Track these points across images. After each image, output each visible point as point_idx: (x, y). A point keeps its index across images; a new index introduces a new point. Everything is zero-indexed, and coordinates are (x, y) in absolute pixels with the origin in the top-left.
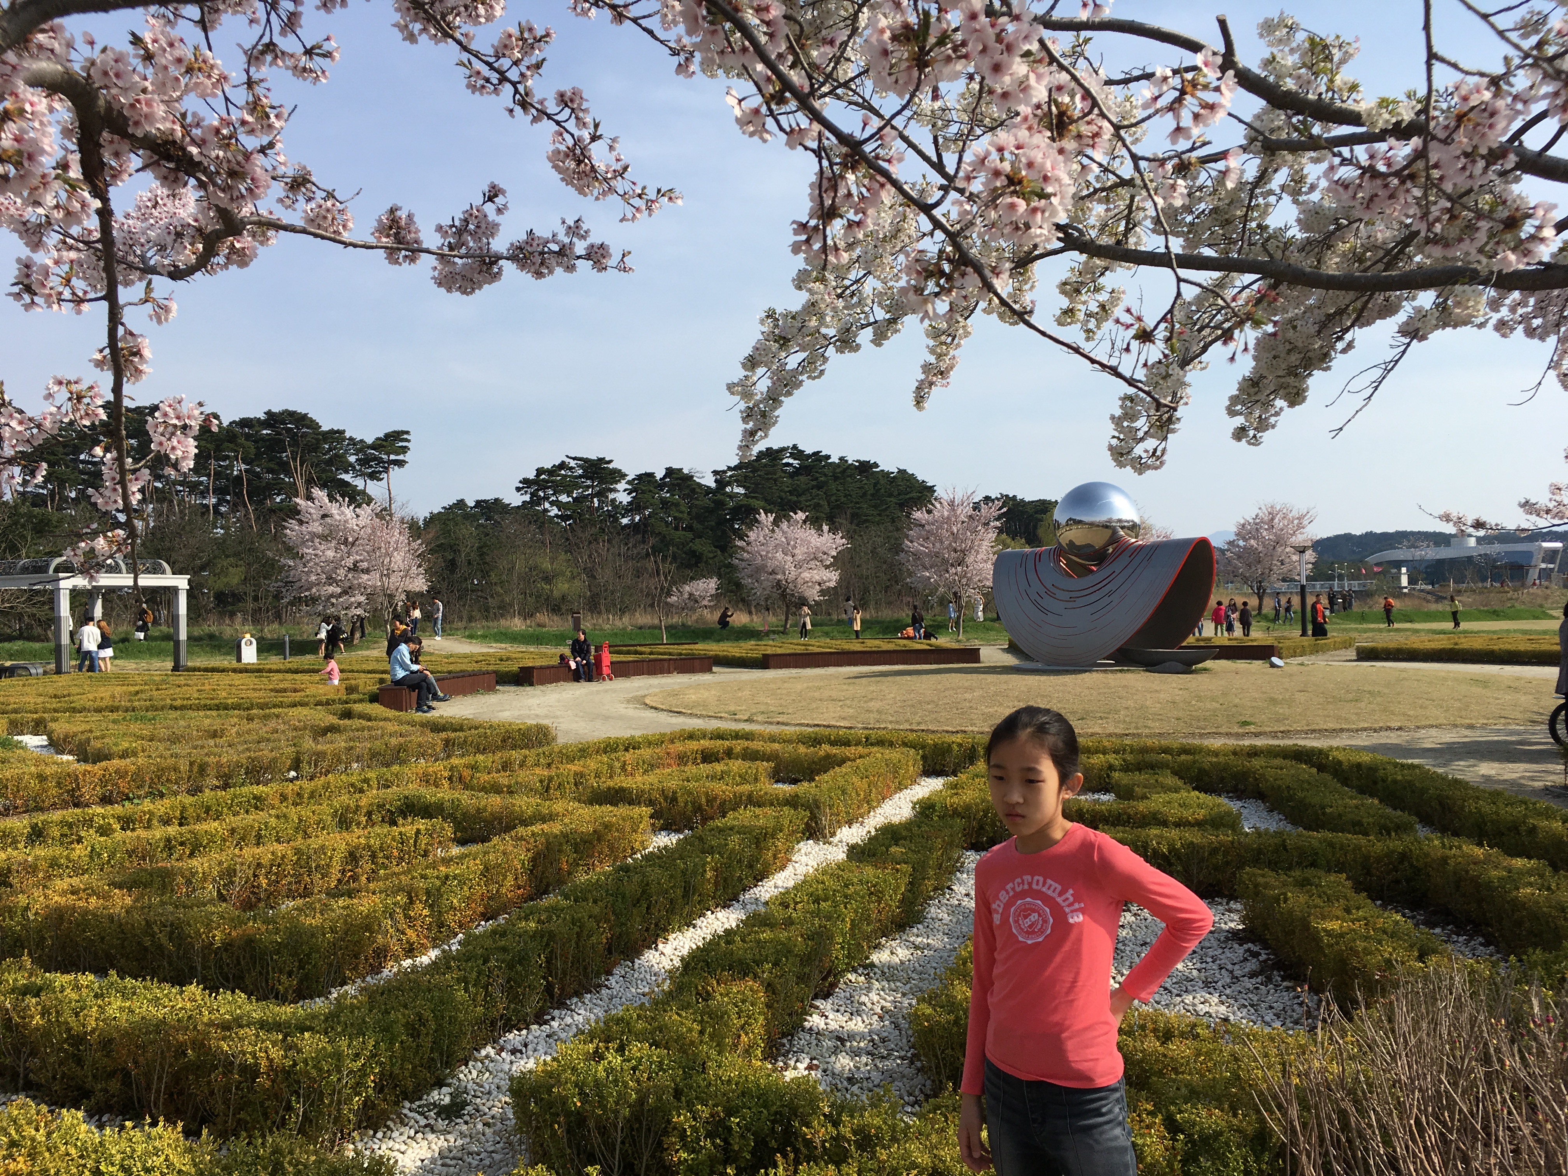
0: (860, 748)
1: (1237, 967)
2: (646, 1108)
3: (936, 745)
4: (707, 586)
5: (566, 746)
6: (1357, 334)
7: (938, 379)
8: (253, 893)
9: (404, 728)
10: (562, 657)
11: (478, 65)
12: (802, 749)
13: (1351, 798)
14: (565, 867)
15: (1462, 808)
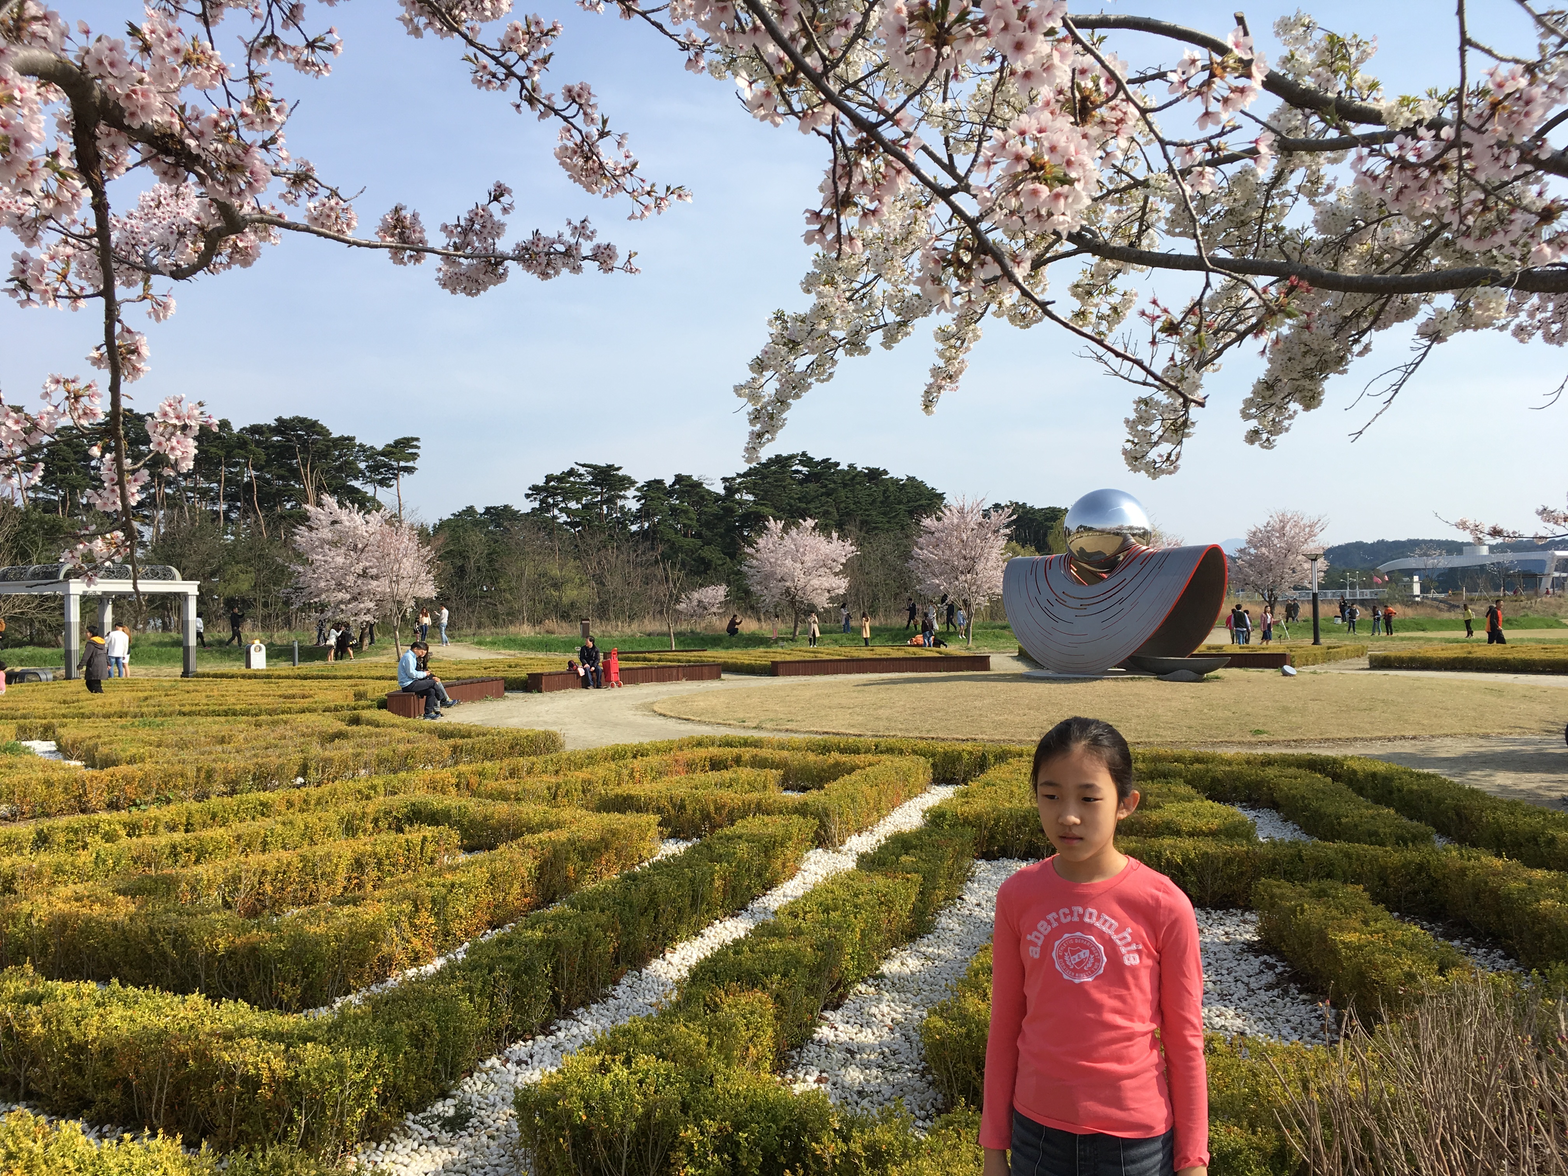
0: (870, 756)
1: (1253, 979)
2: (653, 1122)
3: (945, 754)
4: (716, 593)
5: (574, 753)
6: (1374, 337)
7: (946, 383)
8: (258, 900)
9: (413, 734)
10: (571, 664)
11: (484, 60)
12: (811, 757)
13: (1367, 808)
14: (572, 875)
15: (1480, 818)
